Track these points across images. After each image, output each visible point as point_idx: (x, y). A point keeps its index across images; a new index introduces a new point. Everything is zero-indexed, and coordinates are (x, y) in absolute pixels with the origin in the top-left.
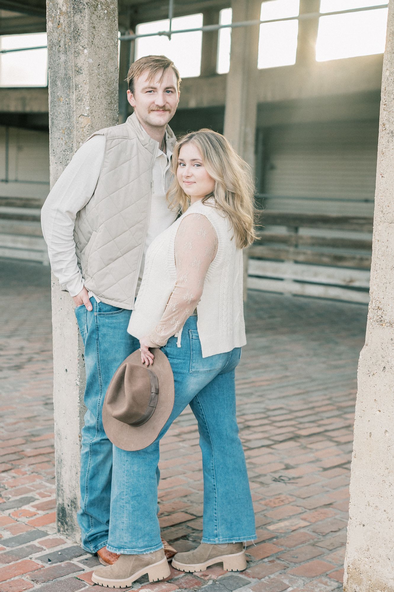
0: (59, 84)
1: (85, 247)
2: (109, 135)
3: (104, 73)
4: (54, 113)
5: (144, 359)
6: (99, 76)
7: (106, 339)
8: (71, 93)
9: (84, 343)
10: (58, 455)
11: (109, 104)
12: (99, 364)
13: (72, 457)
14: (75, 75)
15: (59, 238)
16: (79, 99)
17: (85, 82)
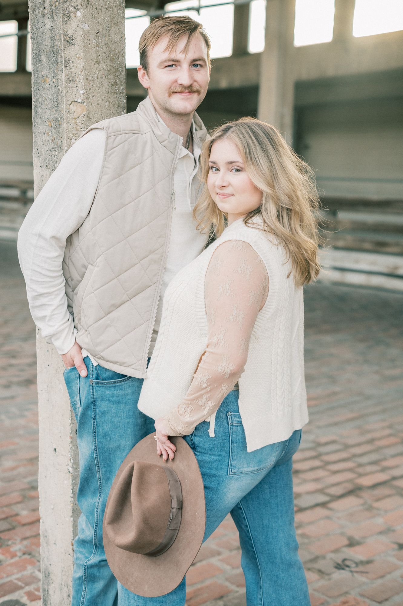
0: (44, 60)
1: (79, 284)
2: (110, 130)
3: (105, 44)
4: (38, 99)
5: (161, 450)
6: (97, 48)
7: (107, 418)
8: (60, 71)
9: (77, 419)
10: (45, 565)
11: (113, 85)
12: (97, 453)
13: (63, 571)
14: (65, 47)
15: (41, 273)
16: (70, 79)
17: (78, 56)
